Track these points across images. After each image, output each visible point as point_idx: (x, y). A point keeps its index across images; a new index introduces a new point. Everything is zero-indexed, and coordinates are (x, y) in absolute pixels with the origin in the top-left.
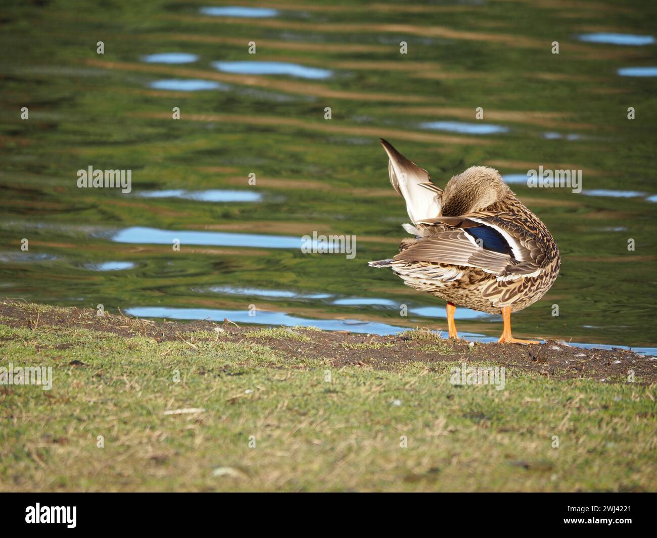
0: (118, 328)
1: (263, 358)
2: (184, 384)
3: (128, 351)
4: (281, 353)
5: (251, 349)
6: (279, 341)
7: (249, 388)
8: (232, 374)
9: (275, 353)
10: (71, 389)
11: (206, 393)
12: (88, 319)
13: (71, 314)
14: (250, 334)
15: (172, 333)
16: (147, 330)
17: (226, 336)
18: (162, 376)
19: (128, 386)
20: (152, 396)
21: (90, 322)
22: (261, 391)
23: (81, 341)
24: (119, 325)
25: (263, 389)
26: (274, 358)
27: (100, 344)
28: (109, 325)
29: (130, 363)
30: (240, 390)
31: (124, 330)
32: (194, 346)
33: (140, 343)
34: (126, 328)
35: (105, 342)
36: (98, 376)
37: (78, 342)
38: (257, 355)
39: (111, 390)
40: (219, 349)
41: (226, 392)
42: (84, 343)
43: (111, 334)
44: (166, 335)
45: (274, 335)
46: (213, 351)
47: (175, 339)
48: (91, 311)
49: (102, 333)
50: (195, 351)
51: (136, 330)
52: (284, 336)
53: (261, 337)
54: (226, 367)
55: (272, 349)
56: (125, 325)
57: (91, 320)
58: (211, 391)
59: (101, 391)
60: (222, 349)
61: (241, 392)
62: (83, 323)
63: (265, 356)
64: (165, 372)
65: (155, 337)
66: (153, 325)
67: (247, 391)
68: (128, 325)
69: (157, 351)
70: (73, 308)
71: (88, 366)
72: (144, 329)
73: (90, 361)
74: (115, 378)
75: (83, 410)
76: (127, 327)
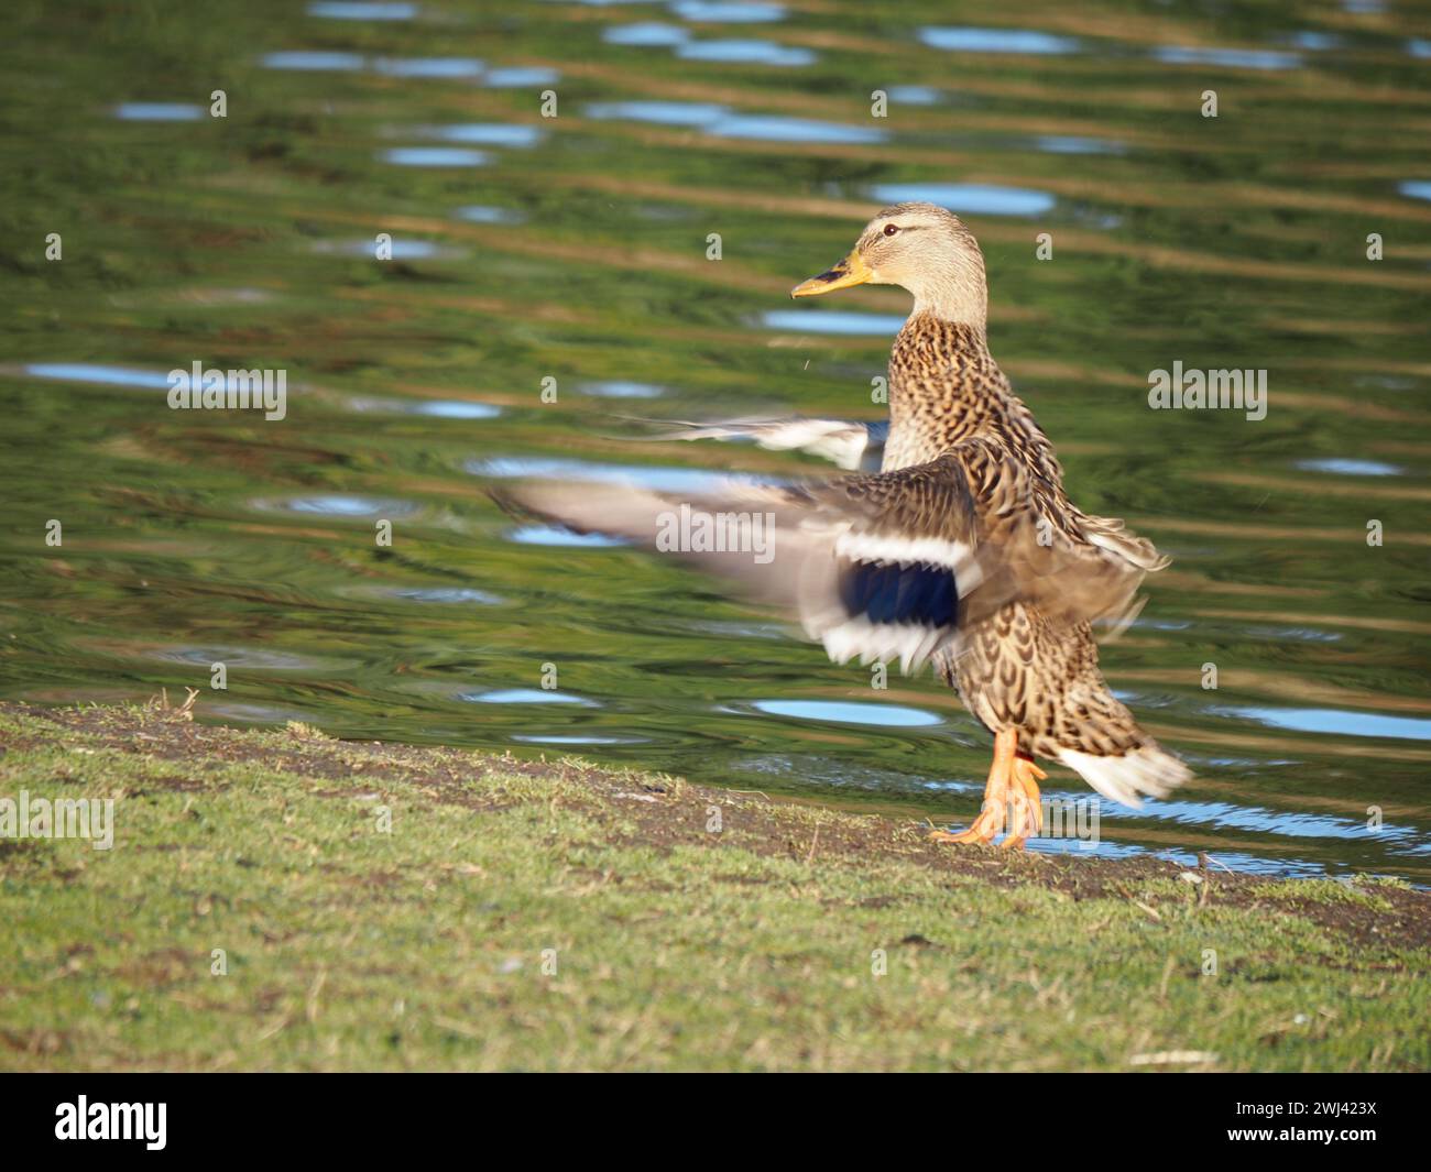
0: (977, 865)
1: (1305, 944)
2: (1161, 999)
3: (1016, 917)
4: (1337, 935)
5: (1275, 923)
6: (1326, 907)
7: (1302, 1012)
8: (1254, 977)
9: (1326, 935)
10: (920, 998)
11: (1211, 1019)
12: (913, 844)
13: (876, 831)
14: (1262, 889)
15: (1093, 881)
16: (1040, 872)
17: (1212, 892)
18: (1106, 977)
19: (1042, 998)
20: (1097, 1021)
21: (917, 850)
22: (1328, 1020)
23: (913, 892)
24: (979, 859)
25: (1332, 1015)
26: (1326, 946)
27: (955, 900)
28: (959, 858)
29: (1031, 946)
30: (1283, 1016)
31: (990, 870)
32: (1154, 912)
33: (1038, 901)
34: (995, 867)
35: (965, 896)
36: (971, 971)
37: (907, 894)
38: (1291, 938)
39: (1006, 1003)
40: (1206, 921)
41: (1254, 1020)
42: (920, 897)
43: (969, 879)
44: (1081, 884)
45: (1315, 894)
46: (1196, 924)
47: (1103, 894)
48: (911, 825)
49: (949, 877)
50: (1155, 922)
51: (1015, 872)
52: (1337, 898)
53: (1287, 899)
54: (1239, 962)
55: (1318, 924)
56: (992, 859)
57: (920, 846)
58: (1222, 1015)
59: (986, 1005)
60: (1214, 921)
61: (1287, 1020)
62: (904, 852)
63: (1310, 939)
64: (1111, 968)
65: (1061, 887)
66: (1049, 861)
67: (1299, 1019)
68: (998, 861)
69: (1080, 919)
70: (874, 817)
71: (942, 947)
72: (1032, 870)
73: (944, 937)
74: (1010, 978)
75: (955, 1045)
76: (996, 863)
